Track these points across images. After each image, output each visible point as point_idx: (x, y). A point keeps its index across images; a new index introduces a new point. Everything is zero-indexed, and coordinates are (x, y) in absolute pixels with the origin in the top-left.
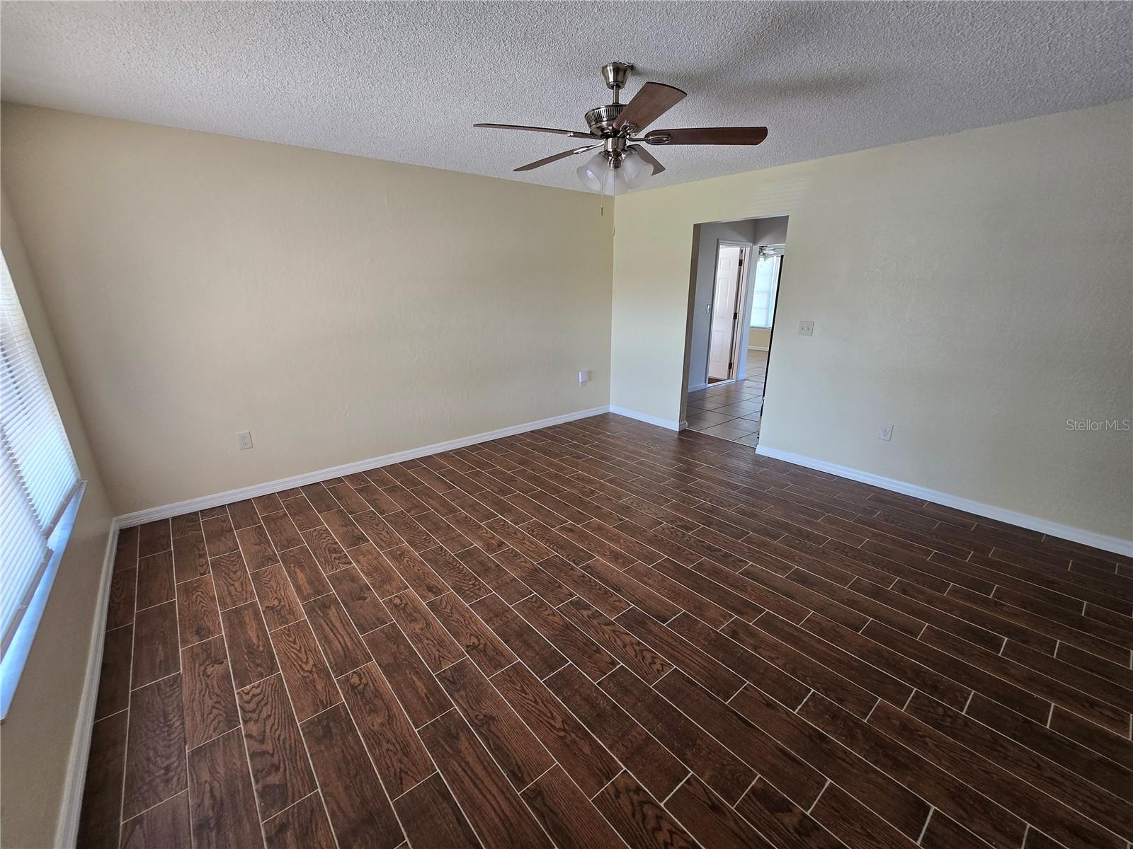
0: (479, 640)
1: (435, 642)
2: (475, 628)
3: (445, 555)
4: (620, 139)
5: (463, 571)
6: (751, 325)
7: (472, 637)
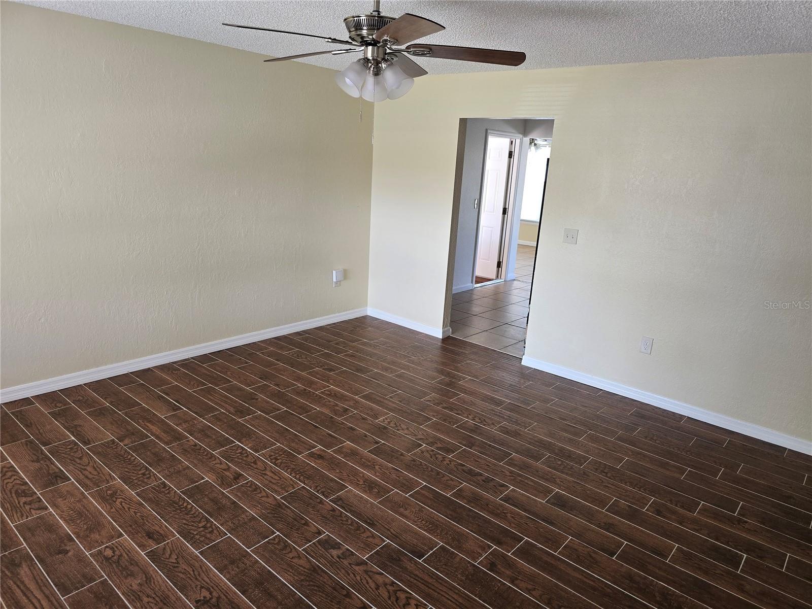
0: (211, 593)
1: (157, 599)
2: (206, 579)
3: (168, 493)
4: (380, 48)
5: (191, 511)
6: (522, 217)
7: (203, 590)
